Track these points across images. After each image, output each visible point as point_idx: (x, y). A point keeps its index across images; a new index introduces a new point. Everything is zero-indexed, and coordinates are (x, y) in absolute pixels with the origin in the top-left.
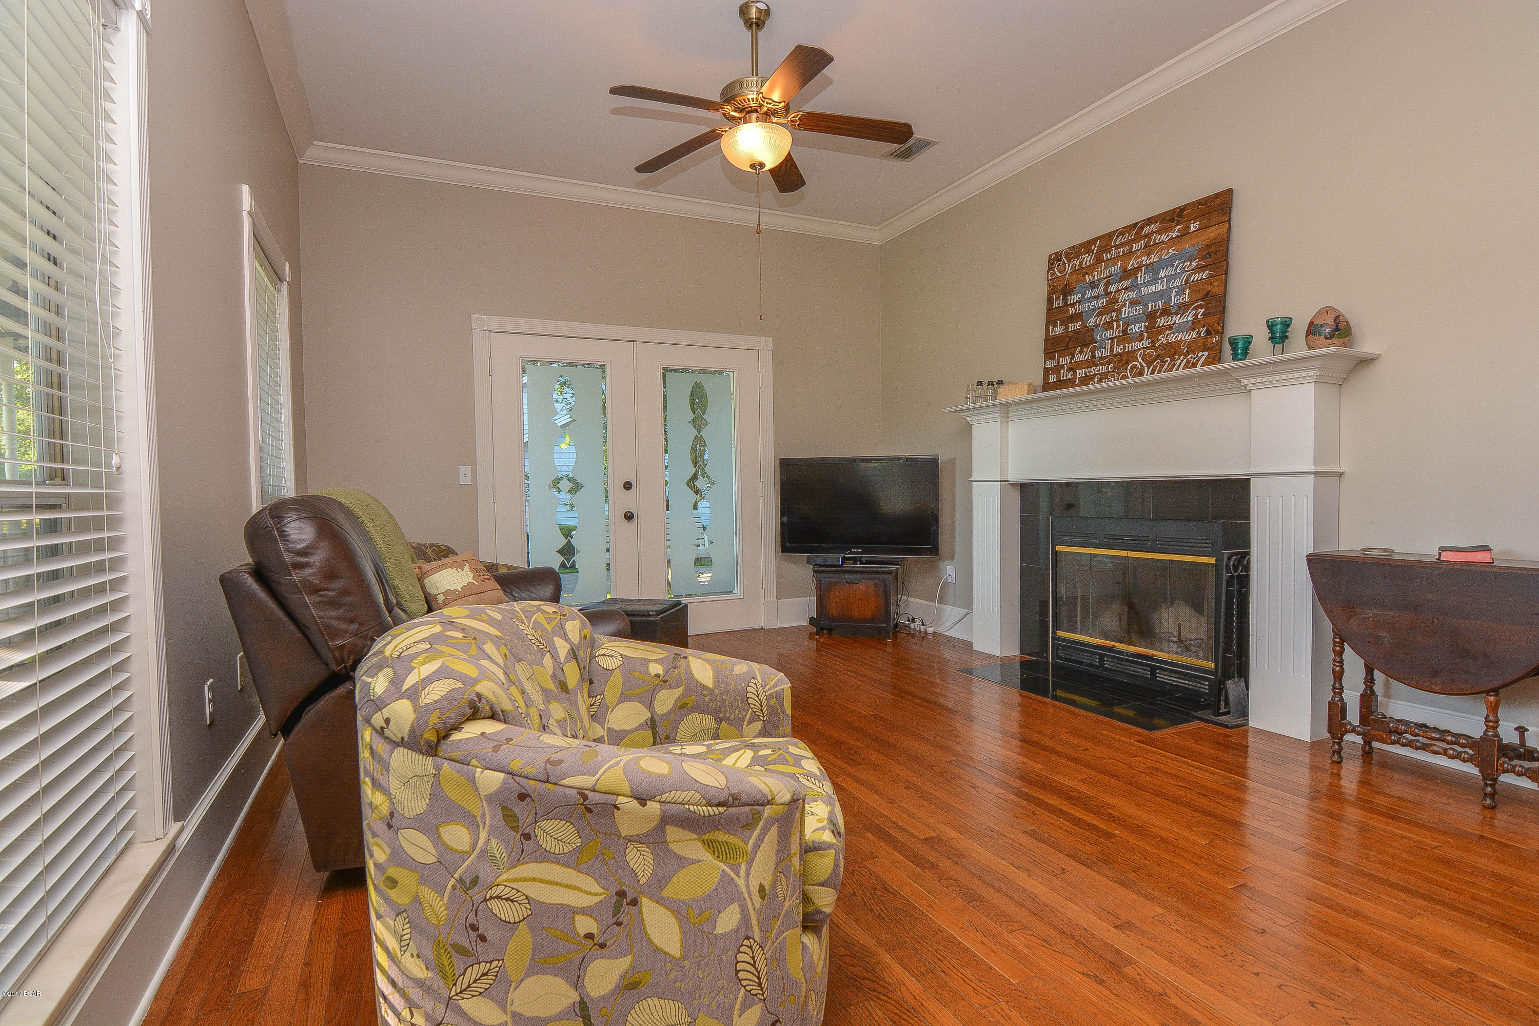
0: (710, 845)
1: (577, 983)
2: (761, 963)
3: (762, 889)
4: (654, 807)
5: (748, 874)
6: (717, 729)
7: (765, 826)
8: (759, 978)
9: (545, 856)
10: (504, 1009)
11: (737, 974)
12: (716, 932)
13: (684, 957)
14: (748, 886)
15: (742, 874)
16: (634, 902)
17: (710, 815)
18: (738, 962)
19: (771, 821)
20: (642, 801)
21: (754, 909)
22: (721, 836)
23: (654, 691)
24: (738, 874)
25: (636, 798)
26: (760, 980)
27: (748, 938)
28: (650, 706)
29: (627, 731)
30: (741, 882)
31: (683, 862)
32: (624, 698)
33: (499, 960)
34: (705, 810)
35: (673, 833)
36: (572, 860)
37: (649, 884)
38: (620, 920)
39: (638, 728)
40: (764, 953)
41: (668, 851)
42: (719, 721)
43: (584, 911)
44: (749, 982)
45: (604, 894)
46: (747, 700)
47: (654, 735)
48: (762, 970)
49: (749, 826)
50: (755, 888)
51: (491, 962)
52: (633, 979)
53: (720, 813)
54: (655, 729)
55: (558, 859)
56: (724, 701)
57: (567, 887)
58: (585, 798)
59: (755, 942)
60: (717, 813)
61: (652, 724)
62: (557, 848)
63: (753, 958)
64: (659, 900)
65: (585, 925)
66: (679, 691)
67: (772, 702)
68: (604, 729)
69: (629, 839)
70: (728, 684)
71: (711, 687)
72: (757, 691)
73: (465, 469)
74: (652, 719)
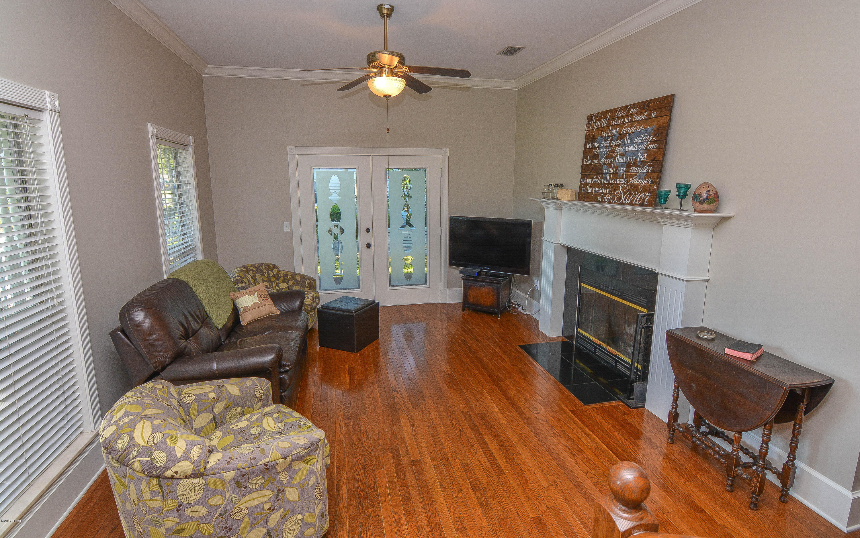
3: (320, 467)
14: (317, 468)
21: (319, 474)
23: (214, 405)
28: (212, 413)
32: (199, 413)
35: (295, 464)
38: (279, 499)
39: (208, 423)
42: (244, 408)
45: (273, 493)
47: (215, 424)
56: (246, 398)
61: (214, 419)
63: (319, 489)
66: (224, 401)
67: (265, 393)
69: (281, 472)
70: (246, 392)
71: (239, 395)
72: (259, 390)
73: (286, 224)
74: (214, 417)
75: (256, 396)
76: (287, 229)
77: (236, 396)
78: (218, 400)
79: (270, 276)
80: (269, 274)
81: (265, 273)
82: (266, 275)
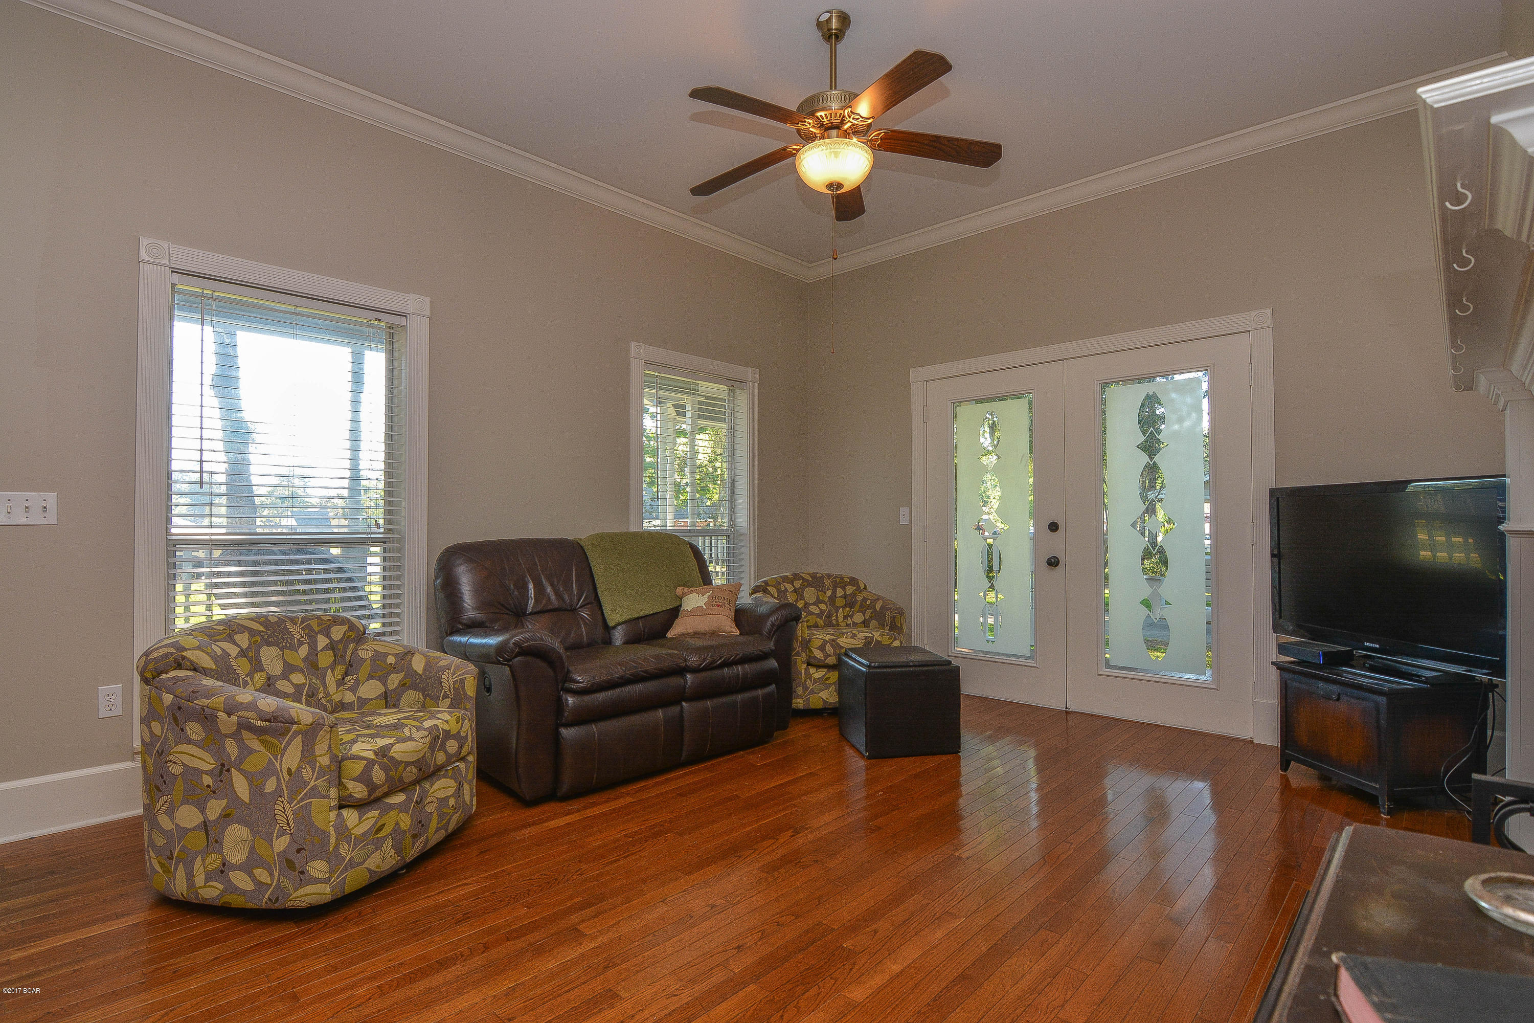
0: (263, 742)
1: (203, 811)
2: (289, 813)
3: (289, 770)
4: (234, 718)
5: (281, 761)
6: (424, 702)
7: (292, 735)
8: (288, 821)
9: (189, 742)
10: (172, 820)
11: (275, 816)
12: (265, 791)
13: (250, 804)
14: (281, 767)
15: (278, 760)
16: (228, 770)
17: (261, 726)
18: (275, 809)
19: (297, 733)
20: (229, 715)
21: (284, 780)
22: (269, 738)
23: (388, 674)
24: (276, 760)
25: (227, 714)
26: (288, 822)
27: (281, 797)
28: (385, 685)
29: (370, 699)
30: (278, 765)
31: (251, 751)
32: (370, 677)
33: (170, 795)
34: (259, 723)
35: (246, 734)
36: (200, 745)
37: (235, 761)
38: (222, 779)
39: (377, 698)
40: (290, 807)
41: (244, 744)
42: (425, 696)
43: (206, 772)
44: (281, 822)
45: (215, 764)
46: (441, 684)
47: (386, 702)
48: (289, 817)
49: (284, 734)
50: (285, 770)
51: (168, 796)
52: (227, 812)
53: (267, 725)
54: (387, 699)
55: (195, 744)
56: (428, 683)
57: (199, 758)
58: (204, 710)
59: (285, 799)
60: (265, 725)
61: (385, 695)
62: (195, 737)
63: (284, 808)
64: (239, 770)
65: (207, 780)
66: (402, 675)
67: (457, 686)
68: (355, 697)
69: (226, 736)
70: (431, 672)
71: (421, 673)
72: (448, 678)
73: (904, 511)
74: (385, 692)
75: (443, 686)
76: (904, 521)
77: (417, 673)
78: (394, 668)
79: (836, 596)
80: (834, 592)
81: (828, 589)
82: (829, 593)
